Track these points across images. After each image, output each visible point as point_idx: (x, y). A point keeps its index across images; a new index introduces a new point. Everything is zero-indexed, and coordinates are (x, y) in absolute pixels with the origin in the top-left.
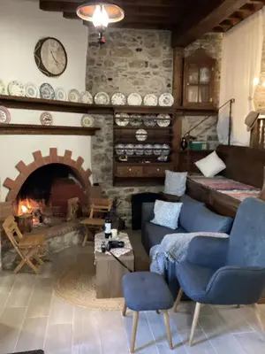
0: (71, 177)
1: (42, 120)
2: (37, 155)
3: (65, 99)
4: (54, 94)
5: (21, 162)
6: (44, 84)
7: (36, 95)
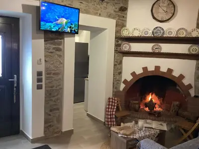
0: (178, 88)
1: (153, 49)
2: (145, 69)
3: (173, 35)
4: (164, 33)
5: (134, 72)
6: (157, 28)
7: (150, 34)
